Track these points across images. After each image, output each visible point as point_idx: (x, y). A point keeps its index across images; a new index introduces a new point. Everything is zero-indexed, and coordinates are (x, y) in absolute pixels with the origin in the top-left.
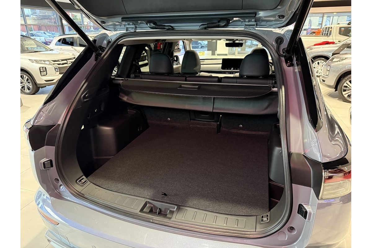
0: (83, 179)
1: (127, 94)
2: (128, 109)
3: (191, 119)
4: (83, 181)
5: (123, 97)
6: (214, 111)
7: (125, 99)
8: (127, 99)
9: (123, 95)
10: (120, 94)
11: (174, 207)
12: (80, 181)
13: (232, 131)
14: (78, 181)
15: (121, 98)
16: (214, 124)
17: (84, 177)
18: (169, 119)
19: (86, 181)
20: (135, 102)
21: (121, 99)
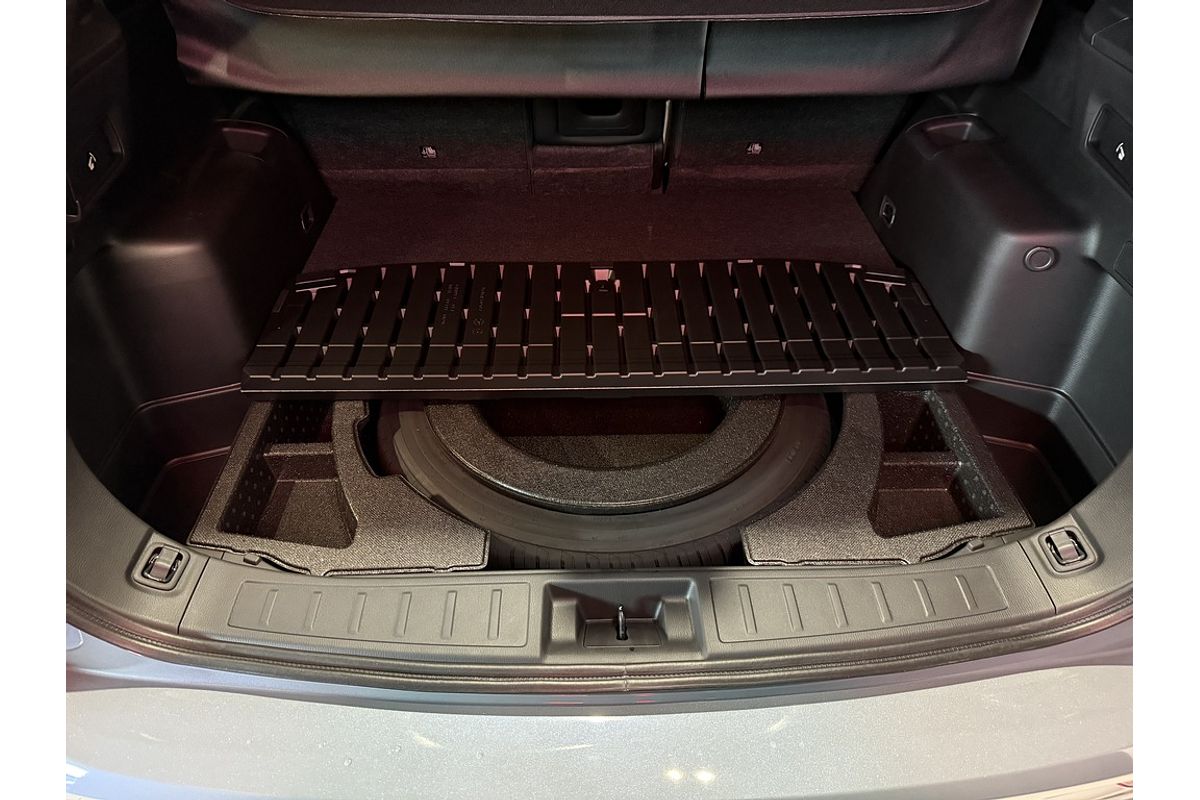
0: (158, 551)
1: (224, 35)
2: (225, 125)
3: (536, 142)
4: (164, 562)
5: (206, 59)
6: (710, 92)
7: (218, 67)
8: (230, 69)
9: (197, 45)
10: (183, 41)
11: (680, 583)
12: (148, 567)
13: (720, 174)
14: (137, 575)
15: (196, 65)
16: (638, 155)
17: (157, 539)
18: (431, 151)
19: (180, 557)
20: (283, 83)
21: (196, 74)
